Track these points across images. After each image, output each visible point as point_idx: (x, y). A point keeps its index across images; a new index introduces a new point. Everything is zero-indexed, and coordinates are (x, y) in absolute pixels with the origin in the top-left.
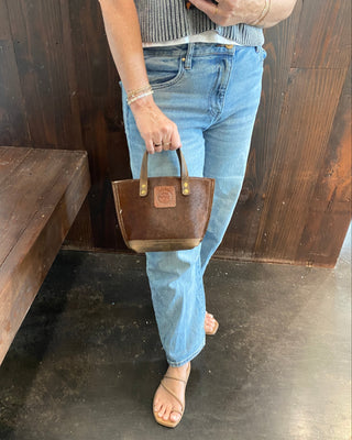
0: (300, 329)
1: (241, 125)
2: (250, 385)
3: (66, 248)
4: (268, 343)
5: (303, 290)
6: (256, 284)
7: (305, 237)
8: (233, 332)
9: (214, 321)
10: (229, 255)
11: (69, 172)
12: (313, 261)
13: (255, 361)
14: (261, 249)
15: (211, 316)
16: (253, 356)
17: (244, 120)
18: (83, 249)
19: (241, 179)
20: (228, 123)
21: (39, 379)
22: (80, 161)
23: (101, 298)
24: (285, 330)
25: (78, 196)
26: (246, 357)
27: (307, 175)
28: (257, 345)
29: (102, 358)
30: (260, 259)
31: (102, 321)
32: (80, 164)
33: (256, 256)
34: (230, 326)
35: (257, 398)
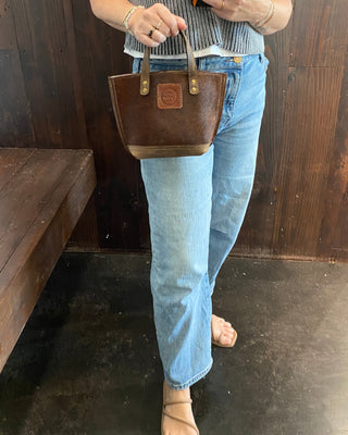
0: (328, 336)
1: (249, 128)
2: (275, 408)
3: (70, 249)
4: (292, 354)
5: (328, 290)
6: (276, 284)
7: (324, 231)
8: (253, 342)
9: (232, 330)
10: (246, 253)
11: (73, 173)
12: (335, 256)
13: (279, 377)
14: (279, 246)
15: (229, 325)
16: (278, 372)
17: (251, 123)
18: (87, 250)
19: (252, 177)
20: (238, 127)
21: (35, 408)
22: (85, 160)
23: (107, 307)
24: (311, 339)
25: (82, 197)
26: (270, 373)
27: (318, 168)
28: (281, 357)
29: (106, 379)
30: (279, 257)
31: (108, 334)
32: (84, 164)
33: (275, 253)
34: (250, 336)
35: (284, 425)
